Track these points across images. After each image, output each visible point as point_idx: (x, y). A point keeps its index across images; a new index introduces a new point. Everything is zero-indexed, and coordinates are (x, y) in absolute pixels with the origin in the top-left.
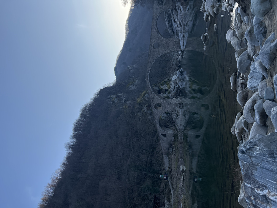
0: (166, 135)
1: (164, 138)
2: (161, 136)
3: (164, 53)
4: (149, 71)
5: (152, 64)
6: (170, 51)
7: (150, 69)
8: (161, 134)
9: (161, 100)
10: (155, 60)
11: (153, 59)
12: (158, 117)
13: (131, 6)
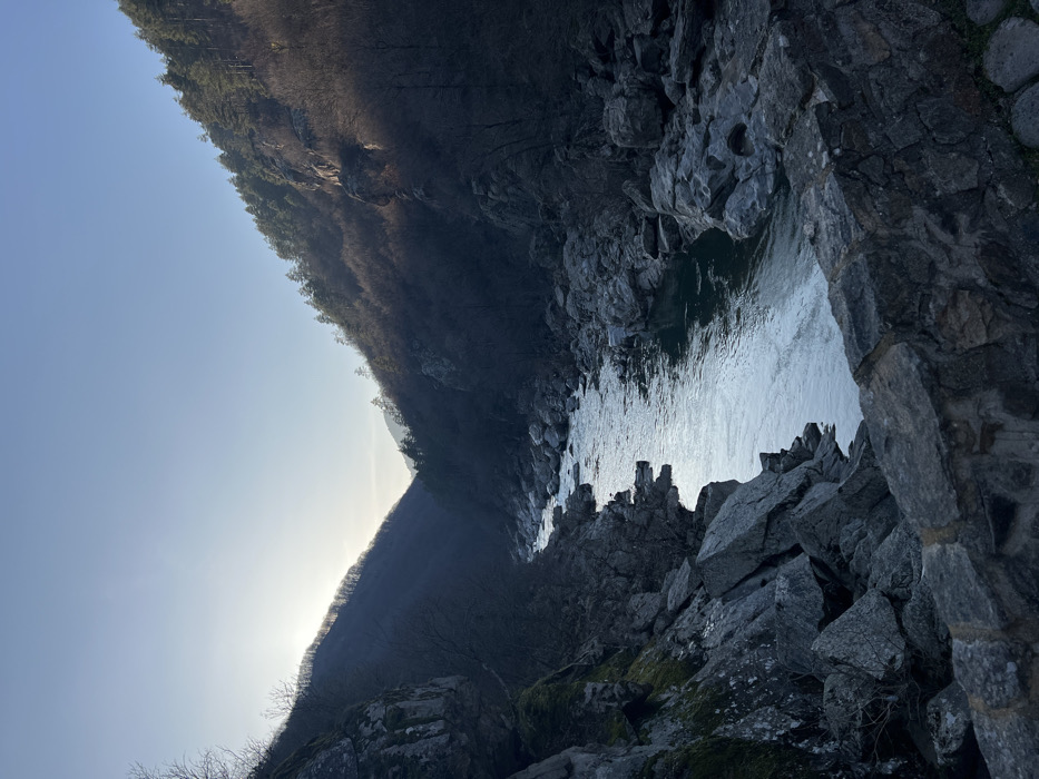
13: (338, 598)
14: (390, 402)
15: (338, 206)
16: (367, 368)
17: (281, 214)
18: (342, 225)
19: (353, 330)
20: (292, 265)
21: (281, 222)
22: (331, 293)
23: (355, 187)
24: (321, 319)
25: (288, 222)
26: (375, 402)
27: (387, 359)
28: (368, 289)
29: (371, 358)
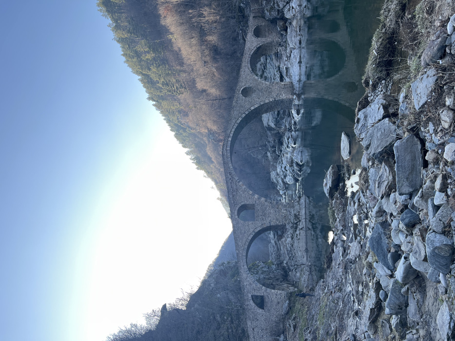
0: (266, 300)
1: (260, 311)
2: (251, 302)
3: (262, 103)
4: (231, 135)
5: (238, 122)
6: (275, 98)
7: (233, 130)
8: (250, 295)
9: (253, 195)
10: (244, 115)
11: (240, 113)
12: (244, 240)
14: (224, 199)
15: (205, 136)
16: (214, 186)
17: (184, 134)
18: (207, 142)
19: (210, 174)
20: (187, 150)
21: (184, 136)
22: (201, 161)
23: (212, 138)
24: (198, 168)
25: (187, 137)
26: (218, 199)
27: (222, 184)
28: (215, 162)
29: (216, 183)
